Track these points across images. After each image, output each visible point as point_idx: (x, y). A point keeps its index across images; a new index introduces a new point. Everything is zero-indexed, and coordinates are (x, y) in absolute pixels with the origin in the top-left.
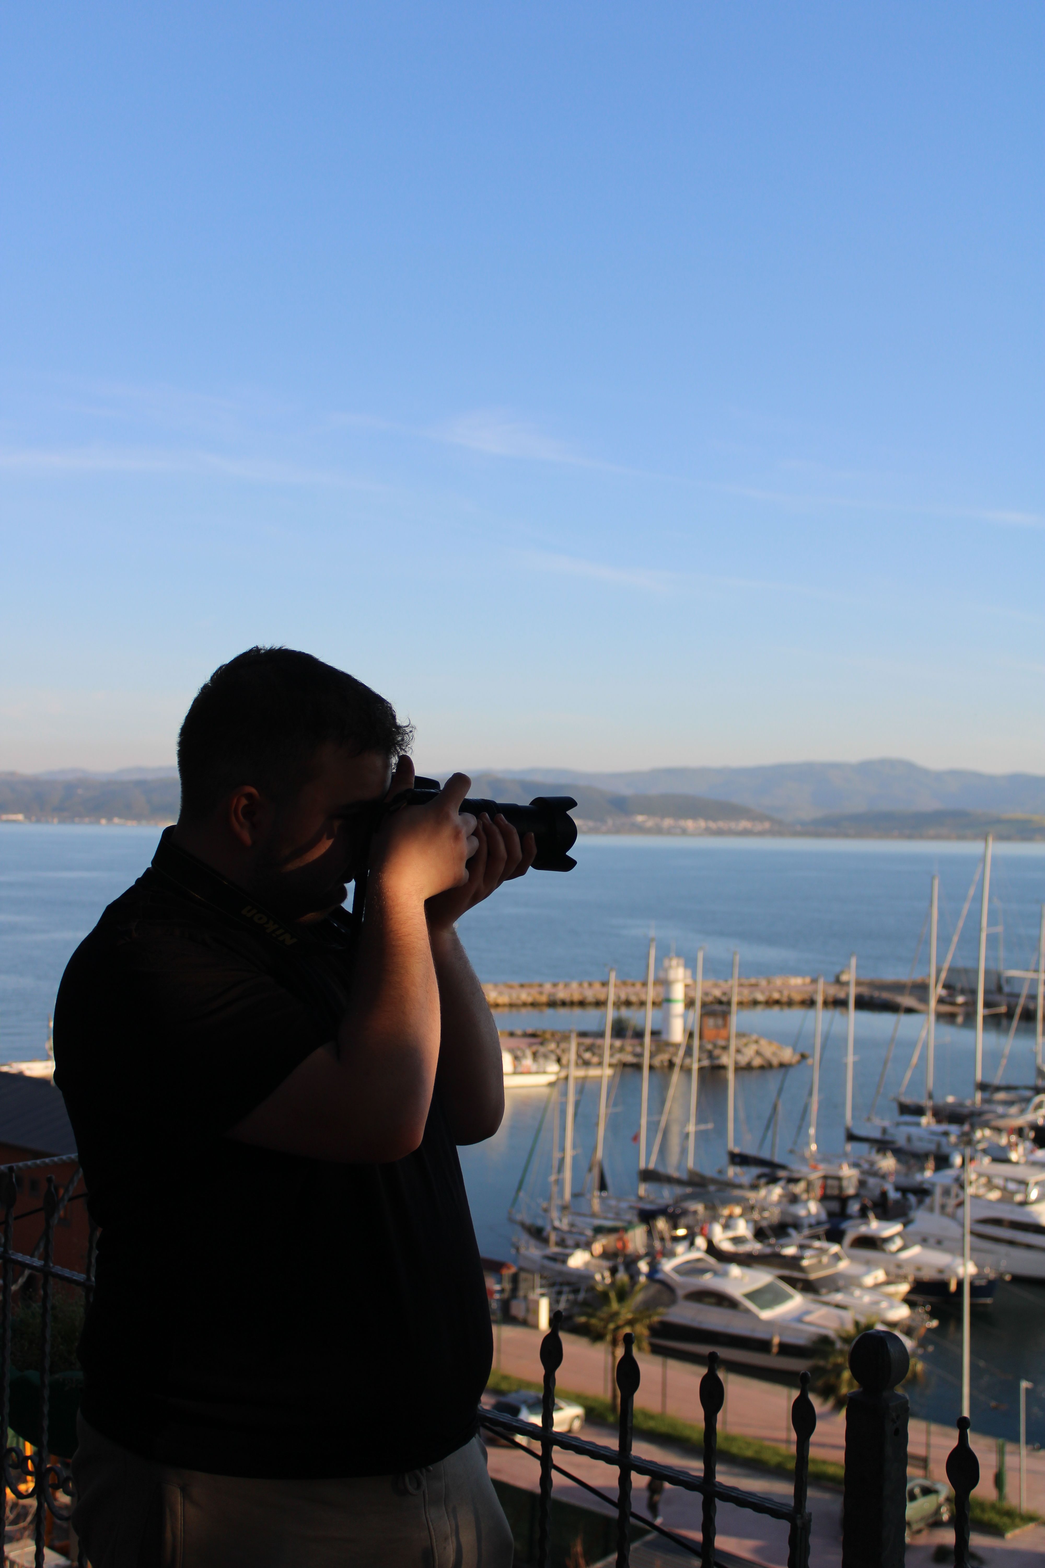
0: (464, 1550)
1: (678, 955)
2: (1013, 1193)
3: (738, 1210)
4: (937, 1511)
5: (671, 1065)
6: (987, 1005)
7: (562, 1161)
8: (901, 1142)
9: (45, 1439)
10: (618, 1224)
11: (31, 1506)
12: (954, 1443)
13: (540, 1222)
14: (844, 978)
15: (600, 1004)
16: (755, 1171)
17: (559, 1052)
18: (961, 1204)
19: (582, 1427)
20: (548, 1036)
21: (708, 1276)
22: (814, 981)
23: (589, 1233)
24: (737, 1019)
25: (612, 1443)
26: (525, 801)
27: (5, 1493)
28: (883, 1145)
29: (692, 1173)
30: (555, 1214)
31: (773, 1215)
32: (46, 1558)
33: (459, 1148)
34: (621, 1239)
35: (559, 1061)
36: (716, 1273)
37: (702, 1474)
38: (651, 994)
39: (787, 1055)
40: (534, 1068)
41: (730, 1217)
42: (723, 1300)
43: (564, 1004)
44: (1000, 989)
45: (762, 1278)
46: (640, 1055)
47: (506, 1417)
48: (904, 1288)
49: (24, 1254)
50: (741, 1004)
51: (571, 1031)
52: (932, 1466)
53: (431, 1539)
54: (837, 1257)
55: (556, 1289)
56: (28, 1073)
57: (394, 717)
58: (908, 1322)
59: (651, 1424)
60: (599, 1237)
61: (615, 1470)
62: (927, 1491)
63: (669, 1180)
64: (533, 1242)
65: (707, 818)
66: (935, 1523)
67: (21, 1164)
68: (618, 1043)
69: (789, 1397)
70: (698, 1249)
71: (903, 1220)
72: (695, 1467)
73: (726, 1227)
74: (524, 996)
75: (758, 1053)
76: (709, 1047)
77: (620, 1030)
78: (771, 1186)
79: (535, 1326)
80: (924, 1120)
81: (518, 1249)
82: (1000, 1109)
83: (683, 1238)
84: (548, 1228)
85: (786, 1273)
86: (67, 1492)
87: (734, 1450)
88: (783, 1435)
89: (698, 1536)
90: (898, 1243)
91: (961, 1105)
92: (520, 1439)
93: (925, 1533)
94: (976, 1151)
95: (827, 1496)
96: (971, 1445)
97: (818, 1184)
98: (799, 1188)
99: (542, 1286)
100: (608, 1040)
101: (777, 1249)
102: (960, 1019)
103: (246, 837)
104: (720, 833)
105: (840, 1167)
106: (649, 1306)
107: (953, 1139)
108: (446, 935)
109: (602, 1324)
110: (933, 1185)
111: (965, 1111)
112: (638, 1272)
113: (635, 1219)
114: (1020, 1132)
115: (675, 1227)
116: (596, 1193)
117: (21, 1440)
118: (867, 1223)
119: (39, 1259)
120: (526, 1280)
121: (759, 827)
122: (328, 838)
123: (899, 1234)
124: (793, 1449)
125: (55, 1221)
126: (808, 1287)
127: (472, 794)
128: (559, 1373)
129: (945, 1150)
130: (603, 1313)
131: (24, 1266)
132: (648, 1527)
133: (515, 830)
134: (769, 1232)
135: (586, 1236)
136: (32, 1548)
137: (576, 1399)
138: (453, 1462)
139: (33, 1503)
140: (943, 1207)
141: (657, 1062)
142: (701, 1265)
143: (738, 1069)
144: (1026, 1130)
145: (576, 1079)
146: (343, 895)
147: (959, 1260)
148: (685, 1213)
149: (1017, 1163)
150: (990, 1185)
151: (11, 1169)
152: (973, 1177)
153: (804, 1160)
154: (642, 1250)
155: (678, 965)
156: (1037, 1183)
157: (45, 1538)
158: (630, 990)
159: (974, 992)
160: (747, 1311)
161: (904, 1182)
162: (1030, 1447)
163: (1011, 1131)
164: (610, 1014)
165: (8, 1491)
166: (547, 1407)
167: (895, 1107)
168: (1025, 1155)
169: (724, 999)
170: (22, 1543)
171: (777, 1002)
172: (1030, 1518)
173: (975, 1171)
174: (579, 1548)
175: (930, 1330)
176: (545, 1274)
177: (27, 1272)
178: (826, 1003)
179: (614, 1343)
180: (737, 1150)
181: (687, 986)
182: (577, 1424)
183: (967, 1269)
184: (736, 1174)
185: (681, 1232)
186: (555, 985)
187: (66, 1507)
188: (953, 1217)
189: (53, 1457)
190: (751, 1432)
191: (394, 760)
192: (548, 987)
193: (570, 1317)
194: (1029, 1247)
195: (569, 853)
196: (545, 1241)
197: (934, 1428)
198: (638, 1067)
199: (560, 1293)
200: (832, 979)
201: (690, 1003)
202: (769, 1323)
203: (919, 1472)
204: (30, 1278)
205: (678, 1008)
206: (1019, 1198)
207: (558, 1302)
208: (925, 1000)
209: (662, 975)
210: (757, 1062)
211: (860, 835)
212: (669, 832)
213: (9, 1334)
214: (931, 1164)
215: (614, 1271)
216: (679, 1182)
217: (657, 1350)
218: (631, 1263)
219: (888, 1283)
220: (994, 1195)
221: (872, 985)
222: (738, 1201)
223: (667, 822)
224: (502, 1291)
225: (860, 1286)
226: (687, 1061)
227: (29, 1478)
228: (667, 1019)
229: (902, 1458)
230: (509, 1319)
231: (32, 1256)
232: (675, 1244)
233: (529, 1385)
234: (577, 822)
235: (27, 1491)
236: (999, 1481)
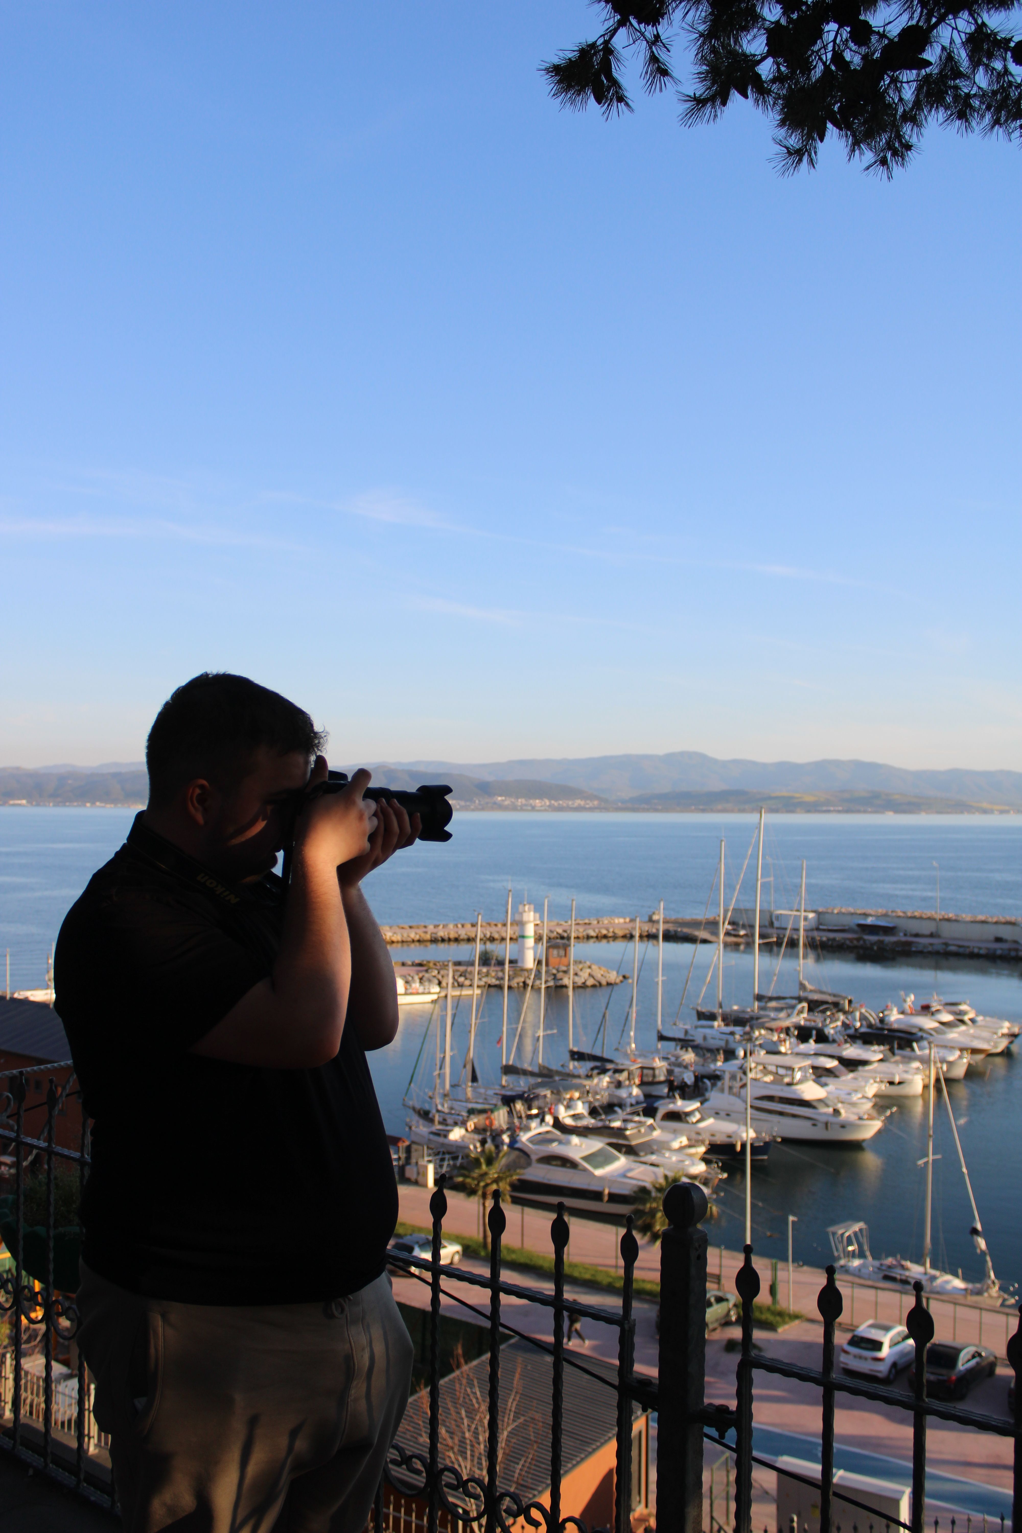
0: (376, 1357)
1: (529, 903)
2: (782, 1076)
3: (577, 1095)
4: (728, 1314)
5: (525, 985)
6: (762, 936)
7: (443, 1059)
8: (699, 1040)
9: (51, 1278)
10: (487, 1107)
11: (40, 1329)
12: (741, 1264)
13: (427, 1107)
14: (655, 917)
15: (469, 940)
16: (590, 1064)
17: (440, 977)
18: (744, 1086)
19: (460, 1260)
20: (431, 965)
21: (555, 1144)
22: (632, 920)
23: (465, 1114)
24: (575, 950)
25: (485, 1271)
26: (412, 788)
27: (21, 1321)
28: (685, 1043)
29: (541, 1067)
30: (438, 1100)
31: (603, 1098)
32: (53, 1368)
33: (367, 1053)
34: (488, 1118)
35: (440, 983)
36: (560, 1142)
37: (553, 1293)
38: (509, 932)
39: (613, 976)
40: (421, 990)
41: (571, 1099)
42: (566, 1162)
43: (443, 940)
44: (771, 924)
45: (595, 1144)
46: (502, 979)
47: (404, 1255)
48: (702, 1149)
49: (33, 1138)
50: (577, 938)
51: (449, 961)
52: (723, 1281)
53: (352, 1350)
54: (652, 1128)
55: (440, 1156)
56: (32, 999)
57: (312, 725)
58: (705, 1175)
59: (513, 1257)
60: (472, 1116)
61: (488, 1292)
62: (720, 1300)
63: (525, 1073)
64: (421, 1122)
65: (550, 798)
66: (726, 1323)
67: (29, 1069)
68: (485, 970)
69: (617, 1234)
70: (547, 1124)
71: (700, 1099)
72: (548, 1288)
73: (568, 1107)
74: (413, 935)
75: (590, 975)
76: (554, 971)
77: (485, 960)
78: (602, 1076)
79: (425, 1185)
80: (716, 1024)
81: (410, 1128)
82: (772, 1014)
83: (536, 1116)
84: (434, 1111)
85: (614, 1141)
86: (68, 1318)
87: (576, 1274)
88: (612, 1262)
89: (550, 1339)
90: (698, 1116)
91: (744, 1012)
92: (413, 1269)
93: (718, 1331)
94: (755, 1046)
95: (646, 1306)
96: (754, 1266)
97: (637, 1073)
98: (623, 1077)
99: (429, 1155)
100: (477, 968)
101: (607, 1123)
102: (742, 947)
103: (200, 818)
104: (560, 809)
105: (653, 1059)
106: (511, 1168)
107: (737, 1037)
108: (353, 892)
109: (476, 1182)
110: (724, 1072)
111: (747, 1016)
112: (502, 1143)
113: (500, 1103)
114: (787, 1031)
115: (530, 1108)
116: (470, 1084)
117: (31, 1278)
118: (674, 1103)
119: (44, 1141)
120: (416, 1150)
121: (590, 804)
122: (263, 820)
123: (697, 1109)
124: (621, 1272)
125: (56, 1112)
126: (630, 1151)
127: (373, 784)
128: (444, 1221)
129: (732, 1045)
130: (476, 1173)
131: (33, 1147)
132: (512, 1333)
133: (405, 811)
134: (601, 1111)
135: (462, 1116)
136: (41, 1360)
137: (456, 1239)
138: (367, 1293)
139: (42, 1327)
140: (731, 1088)
141: (514, 984)
142: (549, 1136)
143: (576, 987)
144: (792, 1029)
145: (453, 997)
146: (274, 861)
147: (743, 1128)
148: (537, 1097)
149: (785, 1054)
150: (765, 1071)
151: (21, 1073)
152: (753, 1065)
153: (626, 1055)
154: (505, 1127)
155: (529, 910)
156: (800, 1069)
157: (52, 1353)
158: (494, 929)
159: (752, 927)
160: (585, 1170)
161: (701, 1070)
162: (796, 1265)
163: (780, 1030)
164: (479, 947)
165: (23, 1317)
166: (436, 1246)
167: (694, 1014)
168: (791, 1048)
169: (565, 935)
170: (33, 1357)
171: (605, 937)
172: (796, 1317)
173: (754, 1061)
174: (460, 1351)
175: (721, 1180)
176: (432, 1146)
177: (35, 1152)
178: (641, 937)
179: (484, 1196)
180: (575, 1049)
181: (536, 925)
182: (457, 1258)
183: (749, 1134)
184: (575, 1067)
185: (535, 1111)
186: (436, 926)
187: (67, 1329)
188: (738, 1096)
189: (56, 1292)
190: (588, 1260)
191: (313, 758)
192: (431, 928)
193: (451, 1178)
194: (794, 1116)
195: (446, 828)
196: (432, 1121)
197: (725, 1253)
198: (500, 987)
199: (442, 1160)
200: (647, 919)
201: (538, 939)
202: (601, 1178)
203: (715, 1286)
204: (37, 1155)
205: (530, 942)
206: (787, 1080)
207: (441, 1166)
208: (716, 934)
209: (517, 918)
210: (590, 982)
211: (666, 810)
212: (522, 809)
213: (22, 1199)
214: (721, 1057)
215: (483, 1142)
216: (532, 1074)
217: (515, 1201)
218: (496, 1136)
219: (690, 1146)
220: (769, 1078)
221: (676, 922)
222: (577, 1088)
223: (521, 801)
224: (399, 1159)
225: (670, 1149)
226: (538, 982)
227: (38, 1308)
228: (522, 951)
229: (703, 1276)
230: (407, 1181)
231: (39, 1139)
232: (530, 1121)
233: (420, 1229)
234: (450, 802)
235: (37, 1317)
236: (773, 1290)
